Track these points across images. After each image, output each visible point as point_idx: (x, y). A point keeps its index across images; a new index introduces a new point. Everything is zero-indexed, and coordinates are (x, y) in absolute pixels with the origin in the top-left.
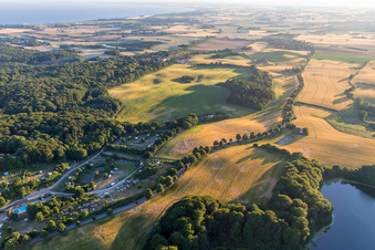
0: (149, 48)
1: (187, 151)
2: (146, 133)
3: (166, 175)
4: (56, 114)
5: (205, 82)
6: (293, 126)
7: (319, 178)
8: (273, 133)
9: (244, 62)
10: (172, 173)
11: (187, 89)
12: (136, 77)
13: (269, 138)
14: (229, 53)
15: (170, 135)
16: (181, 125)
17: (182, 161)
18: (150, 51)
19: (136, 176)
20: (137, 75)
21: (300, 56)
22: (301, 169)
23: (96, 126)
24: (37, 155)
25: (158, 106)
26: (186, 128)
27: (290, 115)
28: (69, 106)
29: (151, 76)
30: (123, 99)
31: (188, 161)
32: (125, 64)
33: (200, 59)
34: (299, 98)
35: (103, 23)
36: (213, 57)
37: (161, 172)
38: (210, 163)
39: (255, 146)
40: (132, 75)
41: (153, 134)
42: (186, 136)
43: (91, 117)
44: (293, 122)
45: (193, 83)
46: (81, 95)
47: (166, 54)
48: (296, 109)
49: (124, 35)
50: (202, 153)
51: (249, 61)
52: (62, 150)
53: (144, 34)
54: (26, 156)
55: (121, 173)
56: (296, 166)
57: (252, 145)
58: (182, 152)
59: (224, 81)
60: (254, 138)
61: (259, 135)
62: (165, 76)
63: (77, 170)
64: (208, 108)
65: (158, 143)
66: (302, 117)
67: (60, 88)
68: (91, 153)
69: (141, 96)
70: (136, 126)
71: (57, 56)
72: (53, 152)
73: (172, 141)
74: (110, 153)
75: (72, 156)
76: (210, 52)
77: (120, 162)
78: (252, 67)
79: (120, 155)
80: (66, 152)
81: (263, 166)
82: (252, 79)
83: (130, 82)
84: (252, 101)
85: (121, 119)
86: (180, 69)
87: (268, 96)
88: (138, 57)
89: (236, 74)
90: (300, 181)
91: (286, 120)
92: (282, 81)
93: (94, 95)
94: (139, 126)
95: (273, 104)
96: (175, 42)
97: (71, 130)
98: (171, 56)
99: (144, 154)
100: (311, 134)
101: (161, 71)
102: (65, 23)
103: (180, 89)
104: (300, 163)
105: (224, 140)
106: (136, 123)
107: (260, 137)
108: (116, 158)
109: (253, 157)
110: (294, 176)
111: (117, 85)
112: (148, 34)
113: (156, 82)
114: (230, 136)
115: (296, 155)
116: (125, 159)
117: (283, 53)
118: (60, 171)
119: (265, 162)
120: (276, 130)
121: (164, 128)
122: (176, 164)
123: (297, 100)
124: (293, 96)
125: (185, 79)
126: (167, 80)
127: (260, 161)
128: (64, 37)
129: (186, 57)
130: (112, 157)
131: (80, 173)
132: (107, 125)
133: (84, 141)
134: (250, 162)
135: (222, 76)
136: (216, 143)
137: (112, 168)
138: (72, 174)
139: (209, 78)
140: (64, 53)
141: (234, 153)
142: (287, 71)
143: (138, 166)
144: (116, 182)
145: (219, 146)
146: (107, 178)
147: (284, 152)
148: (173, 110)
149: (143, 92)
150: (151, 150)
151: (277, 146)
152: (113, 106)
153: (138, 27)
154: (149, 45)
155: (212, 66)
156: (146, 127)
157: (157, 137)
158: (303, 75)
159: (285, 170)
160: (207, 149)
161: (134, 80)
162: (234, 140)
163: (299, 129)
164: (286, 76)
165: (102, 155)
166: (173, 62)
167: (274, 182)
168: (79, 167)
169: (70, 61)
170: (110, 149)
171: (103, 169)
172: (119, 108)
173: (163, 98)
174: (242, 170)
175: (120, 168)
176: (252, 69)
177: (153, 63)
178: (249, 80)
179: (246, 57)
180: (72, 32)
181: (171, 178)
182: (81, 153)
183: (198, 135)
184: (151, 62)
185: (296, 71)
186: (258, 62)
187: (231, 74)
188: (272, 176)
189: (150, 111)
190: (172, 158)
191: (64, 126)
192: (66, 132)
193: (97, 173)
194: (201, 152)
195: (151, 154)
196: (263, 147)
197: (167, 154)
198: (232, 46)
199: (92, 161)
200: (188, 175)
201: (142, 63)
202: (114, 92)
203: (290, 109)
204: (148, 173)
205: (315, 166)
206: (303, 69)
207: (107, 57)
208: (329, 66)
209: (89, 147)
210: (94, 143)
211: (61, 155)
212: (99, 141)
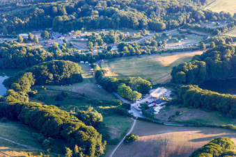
23: (178, 9)
24: (127, 20)
43: (176, 3)
52: (146, 21)
54: (119, 19)
55: (190, 41)
63: (155, 35)
65: (230, 26)
70: (216, 14)
72: (139, 21)
74: (184, 30)
75: (153, 28)
77: (192, 36)
79: (193, 32)
80: (149, 24)
94: (220, 14)
97: (155, 9)
99: (213, 31)
108: (189, 33)
116: (196, 34)
118: (142, 35)
130: (186, 32)
132: (189, 9)
133: (165, 19)
143: (205, 38)
146: (177, 42)
150: (221, 29)
165: (178, 30)
182: (161, 25)
191: (150, 5)
192: (151, 10)
195: (220, 32)
197: (234, 34)
209: (169, 23)
210: (173, 21)
211: (144, 24)
212: (177, 20)
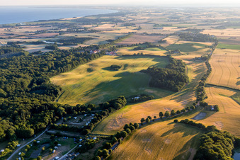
0: (82, 43)
1: (119, 128)
2: (84, 113)
3: (102, 148)
4: (7, 100)
5: (130, 70)
6: (206, 104)
7: (231, 147)
8: (189, 110)
9: (161, 53)
10: (108, 147)
11: (115, 76)
12: (73, 67)
13: (186, 114)
14: (148, 45)
15: (104, 114)
16: (112, 106)
17: (115, 136)
18: (83, 46)
19: (77, 151)
20: (74, 65)
21: (206, 47)
22: (216, 140)
23: (41, 109)
25: (92, 90)
26: (117, 108)
27: (202, 95)
28: (18, 93)
29: (84, 66)
30: (63, 86)
31: (120, 135)
32: (62, 57)
33: (124, 51)
34: (208, 81)
35: (43, 23)
36: (135, 49)
37: (98, 146)
38: (139, 137)
39: (176, 121)
40: (70, 66)
41: (89, 114)
42: (117, 115)
43: (37, 101)
44: (205, 101)
45: (120, 71)
46: (27, 83)
47: (96, 48)
48: (207, 90)
49: (61, 33)
50: (132, 129)
51: (165, 51)
52: (12, 130)
53: (78, 32)
55: (64, 148)
56: (211, 137)
57: (172, 121)
58: (115, 128)
59: (146, 68)
60: (174, 114)
61: (178, 112)
62: (97, 66)
63: (26, 147)
64: (134, 91)
65: (94, 121)
66: (212, 97)
67: (9, 78)
68: (38, 131)
69: (78, 83)
70: (74, 108)
71: (6, 51)
72: (6, 132)
73: (106, 120)
74: (54, 132)
75: (22, 135)
76: (132, 45)
77: (62, 139)
78: (168, 57)
79: (62, 133)
80: (17, 131)
81: (184, 138)
82: (169, 66)
83: (68, 71)
84: (170, 84)
85: (61, 102)
86: (109, 60)
87: (182, 79)
88: (73, 51)
89: (155, 63)
90: (216, 150)
91: (199, 99)
92: (193, 67)
93: (38, 83)
94: (77, 108)
95: (187, 86)
96: (103, 38)
97: (20, 113)
98: (101, 49)
99: (83, 131)
100: (221, 110)
101: (94, 62)
102: (11, 24)
103: (109, 76)
104: (214, 134)
105: (150, 118)
106: (75, 105)
107: (179, 113)
108: (59, 135)
109: (175, 131)
110: (210, 145)
111: (57, 74)
112: (80, 32)
113: (89, 70)
114: (154, 114)
115: (211, 128)
116: (66, 136)
117: (192, 44)
118: (11, 148)
119: (185, 135)
120: (192, 108)
121: (98, 109)
122: (111, 139)
123: (206, 82)
124: (204, 79)
125: (113, 68)
126: (99, 69)
127: (180, 134)
128: (11, 35)
129: (113, 49)
130: (55, 135)
131: (28, 150)
132: (51, 107)
133: (31, 122)
134: (172, 135)
135: (143, 64)
136: (143, 120)
137: (56, 144)
138: (21, 151)
139: (133, 66)
140: (11, 48)
141: (159, 128)
142: (196, 59)
143: (78, 141)
144: (60, 156)
145: (145, 122)
146: (52, 153)
147: (200, 126)
148: (105, 93)
149: (79, 79)
150: (89, 127)
151: (194, 121)
152: (54, 91)
153: (71, 26)
154: (82, 40)
155: (135, 56)
156: (83, 108)
157: (93, 116)
158: (210, 62)
159: (203, 141)
160: (135, 125)
161: (71, 69)
162: (158, 117)
163: (211, 106)
164: (196, 63)
165: (47, 133)
166: (102, 54)
167: (194, 152)
168: (28, 144)
169: (17, 55)
170: (53, 128)
171: (48, 145)
172: (60, 93)
173: (96, 84)
174: (166, 142)
175: (63, 143)
176: (168, 58)
177: (86, 55)
178: (166, 67)
179: (163, 48)
180: (17, 31)
181: (107, 151)
182: (29, 132)
183: (127, 114)
184: (85, 55)
185: (204, 59)
186: (173, 52)
187: (151, 62)
188: (192, 146)
189: (86, 95)
190: (106, 134)
191: (14, 109)
192: (16, 115)
193: (44, 149)
194: (130, 128)
195: (89, 131)
196: (182, 122)
197: (102, 130)
198: (151, 40)
199: (38, 139)
200: (121, 148)
201: (77, 56)
202: (55, 80)
203: (202, 90)
204: (87, 147)
205: (227, 136)
206: (209, 57)
207: (48, 51)
208: (231, 54)
209: (36, 126)
210: (40, 123)
211: (12, 134)
212: (44, 122)
